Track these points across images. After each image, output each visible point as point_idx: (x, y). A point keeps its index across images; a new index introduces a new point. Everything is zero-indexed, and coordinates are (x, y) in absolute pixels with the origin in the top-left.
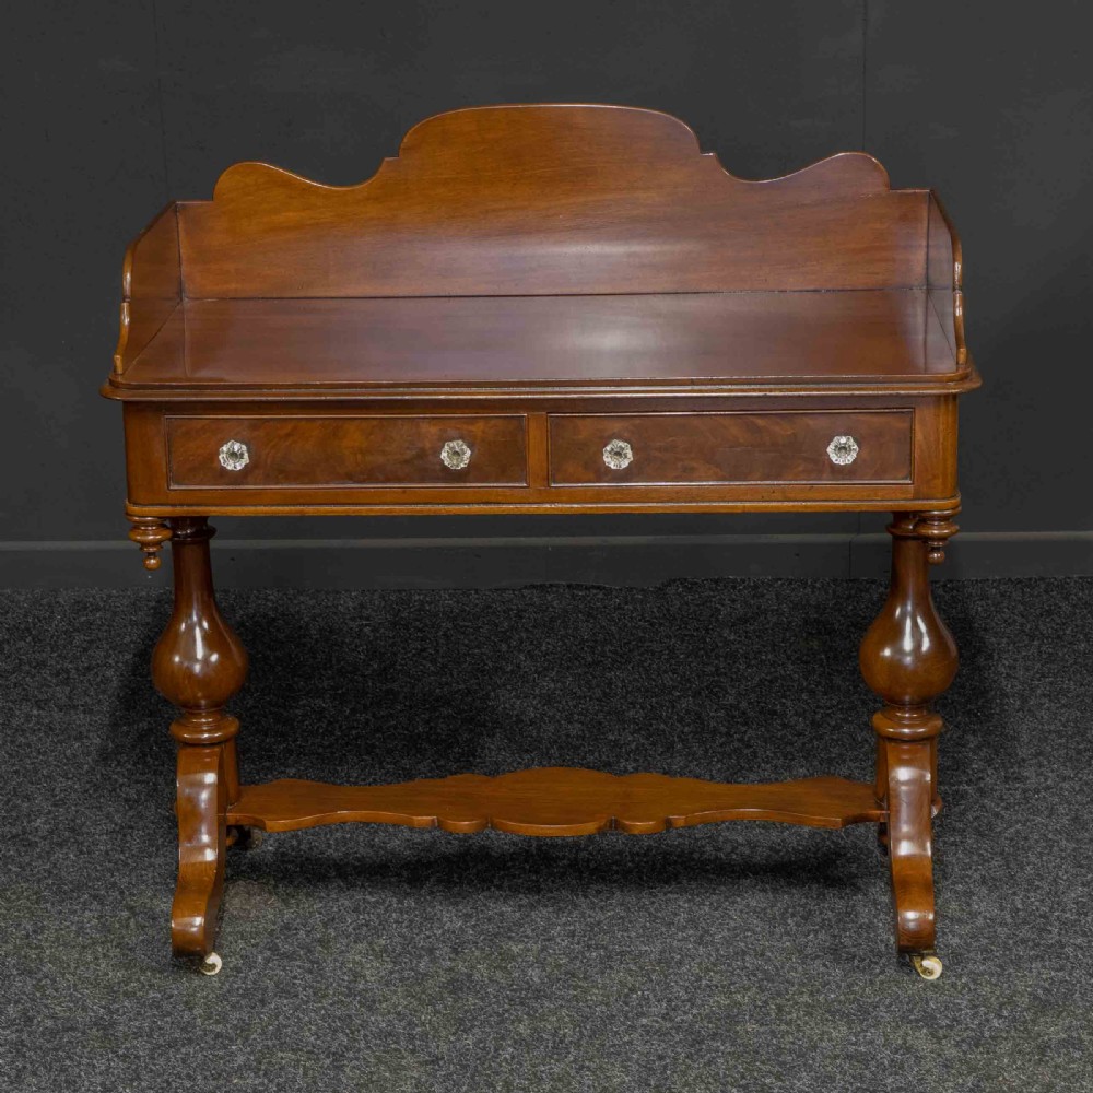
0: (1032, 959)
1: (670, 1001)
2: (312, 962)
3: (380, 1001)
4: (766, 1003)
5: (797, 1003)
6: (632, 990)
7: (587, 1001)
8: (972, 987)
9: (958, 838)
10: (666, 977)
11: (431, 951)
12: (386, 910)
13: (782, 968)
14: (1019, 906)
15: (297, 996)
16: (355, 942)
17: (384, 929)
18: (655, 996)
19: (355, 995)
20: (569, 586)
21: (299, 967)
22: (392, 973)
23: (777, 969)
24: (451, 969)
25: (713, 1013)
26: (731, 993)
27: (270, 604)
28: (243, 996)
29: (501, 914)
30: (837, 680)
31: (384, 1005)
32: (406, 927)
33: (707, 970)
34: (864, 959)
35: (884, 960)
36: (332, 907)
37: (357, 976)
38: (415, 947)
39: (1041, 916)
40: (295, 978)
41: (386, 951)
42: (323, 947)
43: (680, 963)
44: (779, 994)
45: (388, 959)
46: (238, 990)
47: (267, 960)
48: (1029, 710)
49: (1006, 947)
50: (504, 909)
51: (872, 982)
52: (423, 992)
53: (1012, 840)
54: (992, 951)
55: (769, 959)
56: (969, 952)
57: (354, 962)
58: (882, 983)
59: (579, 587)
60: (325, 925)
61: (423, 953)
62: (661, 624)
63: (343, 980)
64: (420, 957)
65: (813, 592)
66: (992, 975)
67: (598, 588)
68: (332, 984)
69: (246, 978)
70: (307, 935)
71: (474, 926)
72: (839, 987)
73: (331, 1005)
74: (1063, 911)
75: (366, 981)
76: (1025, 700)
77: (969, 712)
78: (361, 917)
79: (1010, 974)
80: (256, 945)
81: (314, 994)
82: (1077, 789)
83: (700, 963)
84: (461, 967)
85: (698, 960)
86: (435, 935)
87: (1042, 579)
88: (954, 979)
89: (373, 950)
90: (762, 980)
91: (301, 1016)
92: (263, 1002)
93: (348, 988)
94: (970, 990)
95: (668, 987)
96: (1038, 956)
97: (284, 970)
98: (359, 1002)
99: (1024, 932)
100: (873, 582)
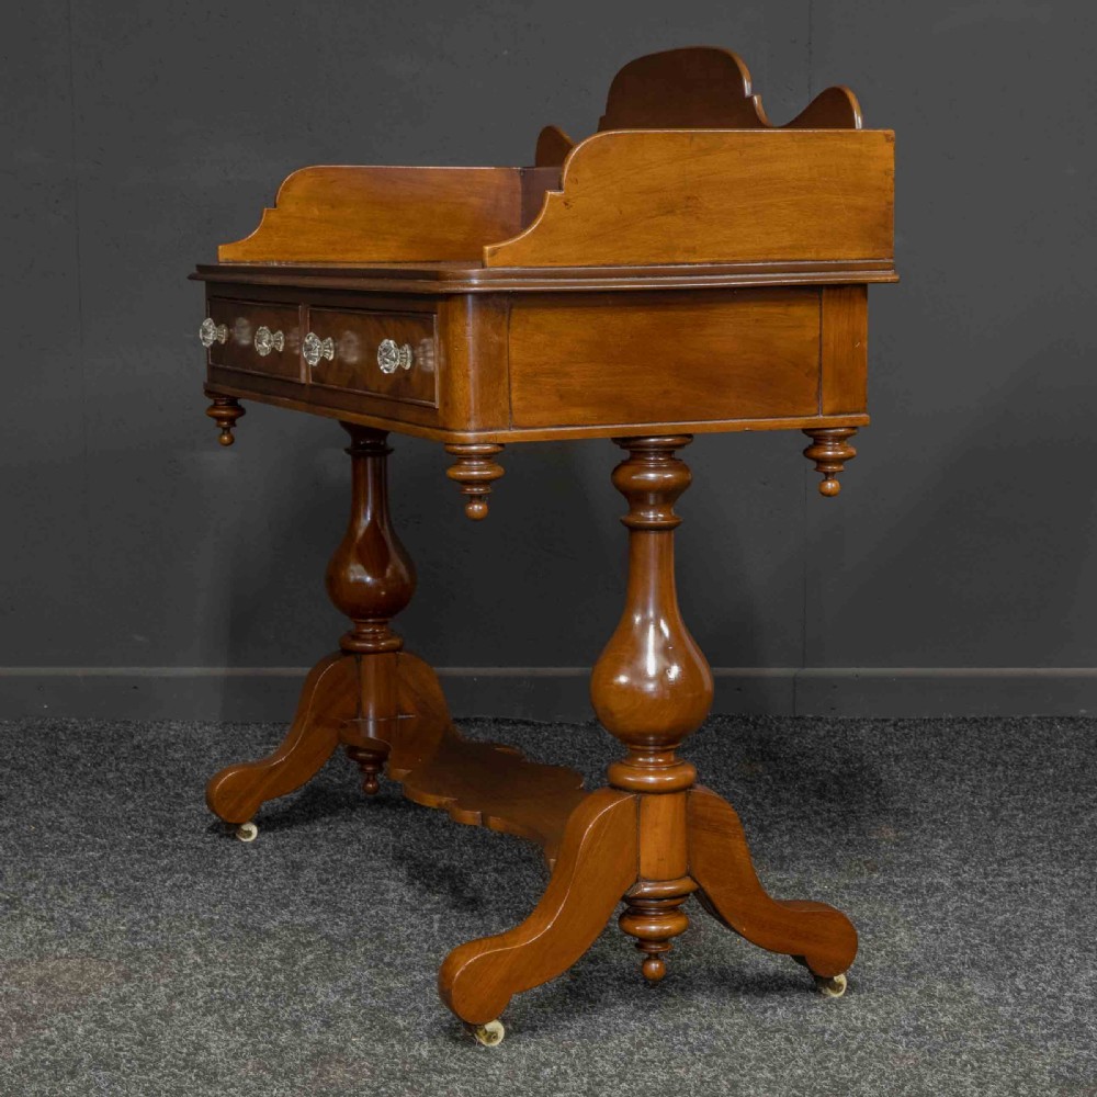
0: (1046, 1038)
1: (593, 1075)
2: (145, 1035)
3: (223, 1075)
4: (716, 1077)
5: (755, 1079)
6: (547, 1064)
7: (487, 1075)
8: (976, 1065)
9: (938, 926)
10: (589, 1052)
11: (296, 1025)
12: (249, 984)
13: (735, 1043)
14: (1022, 987)
15: (118, 1068)
16: (204, 1015)
17: (242, 1002)
18: (574, 1071)
19: (193, 1068)
20: (495, 721)
21: (128, 1039)
22: (243, 1045)
23: (728, 1045)
24: (320, 1042)
25: (648, 1088)
26: (671, 1068)
27: (172, 733)
28: (48, 1068)
29: (390, 990)
30: (785, 795)
31: (227, 1078)
32: (270, 1001)
33: (640, 1045)
34: (837, 1034)
35: (861, 1035)
36: (182, 982)
37: (198, 1048)
38: (278, 1020)
39: (1049, 996)
40: (121, 1049)
41: (240, 1024)
42: (161, 1019)
43: (608, 1038)
44: (731, 1070)
45: (243, 1032)
46: (43, 1061)
47: (89, 1032)
48: (1002, 820)
49: (1011, 1025)
50: (392, 985)
51: (848, 1059)
52: (281, 1066)
53: (1001, 927)
54: (995, 1029)
55: (718, 1033)
56: (967, 1030)
57: (199, 1035)
58: (861, 1059)
59: (506, 721)
60: (170, 999)
61: (286, 1025)
62: (592, 752)
63: (181, 1053)
64: (282, 1030)
65: (755, 728)
66: (998, 1053)
67: (526, 723)
68: (165, 1056)
69: (57, 1050)
70: (146, 1008)
71: (354, 1001)
72: (807, 1062)
73: (160, 1078)
74: (1075, 991)
75: (210, 1054)
76: (995, 812)
77: (935, 821)
78: (216, 991)
79: (1021, 1052)
80: (78, 1018)
81: (141, 1066)
82: (1070, 883)
83: (632, 1039)
84: (332, 1039)
85: (630, 1035)
86: (304, 1009)
87: (999, 719)
88: (952, 1057)
89: (225, 1022)
90: (711, 1056)
91: (119, 1088)
92: (72, 1074)
93: (184, 1060)
94: (973, 1069)
95: (591, 1061)
96: (1053, 1035)
97: (109, 1041)
98: (197, 1075)
99: (1032, 1011)
100: (820, 719)
